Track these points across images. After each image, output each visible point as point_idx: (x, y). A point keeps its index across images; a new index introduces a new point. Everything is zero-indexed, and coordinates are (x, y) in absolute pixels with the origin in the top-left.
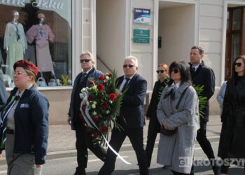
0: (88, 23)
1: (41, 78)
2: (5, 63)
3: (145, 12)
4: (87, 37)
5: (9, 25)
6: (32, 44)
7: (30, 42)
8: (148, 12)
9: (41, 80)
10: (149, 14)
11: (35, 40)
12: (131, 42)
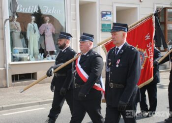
0: (75, 21)
1: (49, 55)
2: (27, 47)
4: (75, 29)
5: (29, 24)
6: (43, 35)
7: (42, 34)
8: (109, 13)
9: (48, 56)
10: (111, 14)
11: (44, 33)
12: (101, 31)
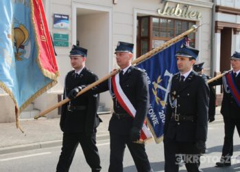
3: (64, 17)
8: (66, 17)
10: (68, 19)
